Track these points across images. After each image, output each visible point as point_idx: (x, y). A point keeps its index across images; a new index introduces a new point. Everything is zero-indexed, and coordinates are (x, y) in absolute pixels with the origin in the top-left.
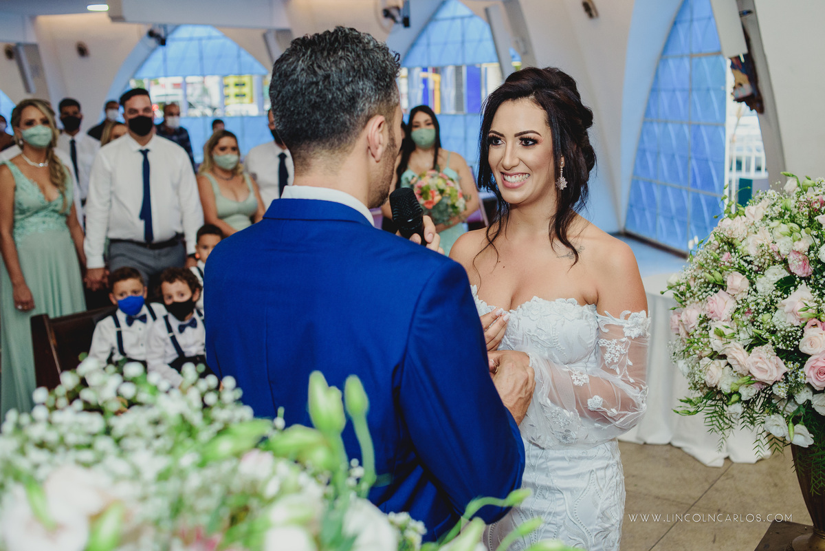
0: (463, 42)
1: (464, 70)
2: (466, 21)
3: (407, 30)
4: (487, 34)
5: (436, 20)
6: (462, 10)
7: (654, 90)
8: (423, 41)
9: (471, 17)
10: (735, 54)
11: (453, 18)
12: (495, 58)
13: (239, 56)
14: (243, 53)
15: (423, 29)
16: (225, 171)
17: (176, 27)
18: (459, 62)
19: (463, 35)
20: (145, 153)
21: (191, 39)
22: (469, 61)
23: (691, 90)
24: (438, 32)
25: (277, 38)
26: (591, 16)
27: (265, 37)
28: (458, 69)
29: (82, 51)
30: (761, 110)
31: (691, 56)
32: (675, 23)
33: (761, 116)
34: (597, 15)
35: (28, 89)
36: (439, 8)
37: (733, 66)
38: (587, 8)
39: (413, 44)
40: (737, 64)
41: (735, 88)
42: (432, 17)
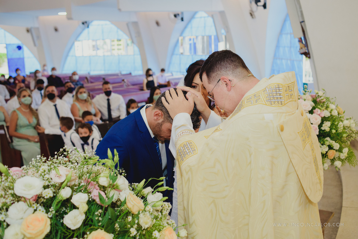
0: (205, 27)
1: (205, 38)
2: (206, 18)
3: (182, 22)
6: (204, 14)
7: (278, 47)
8: (189, 26)
9: (208, 17)
10: (300, 37)
11: (201, 17)
12: (216, 33)
15: (190, 21)
16: (82, 100)
17: (92, 22)
18: (203, 34)
19: (205, 24)
20: (55, 106)
21: (99, 25)
22: (207, 34)
23: (291, 47)
24: (195, 22)
25: (132, 25)
26: (253, 18)
27: (127, 25)
28: (203, 37)
29: (56, 30)
31: (291, 34)
33: (310, 60)
34: (255, 18)
35: (35, 45)
36: (196, 13)
37: (299, 41)
38: (251, 15)
39: (185, 28)
40: (300, 41)
41: (300, 49)
42: (193, 17)
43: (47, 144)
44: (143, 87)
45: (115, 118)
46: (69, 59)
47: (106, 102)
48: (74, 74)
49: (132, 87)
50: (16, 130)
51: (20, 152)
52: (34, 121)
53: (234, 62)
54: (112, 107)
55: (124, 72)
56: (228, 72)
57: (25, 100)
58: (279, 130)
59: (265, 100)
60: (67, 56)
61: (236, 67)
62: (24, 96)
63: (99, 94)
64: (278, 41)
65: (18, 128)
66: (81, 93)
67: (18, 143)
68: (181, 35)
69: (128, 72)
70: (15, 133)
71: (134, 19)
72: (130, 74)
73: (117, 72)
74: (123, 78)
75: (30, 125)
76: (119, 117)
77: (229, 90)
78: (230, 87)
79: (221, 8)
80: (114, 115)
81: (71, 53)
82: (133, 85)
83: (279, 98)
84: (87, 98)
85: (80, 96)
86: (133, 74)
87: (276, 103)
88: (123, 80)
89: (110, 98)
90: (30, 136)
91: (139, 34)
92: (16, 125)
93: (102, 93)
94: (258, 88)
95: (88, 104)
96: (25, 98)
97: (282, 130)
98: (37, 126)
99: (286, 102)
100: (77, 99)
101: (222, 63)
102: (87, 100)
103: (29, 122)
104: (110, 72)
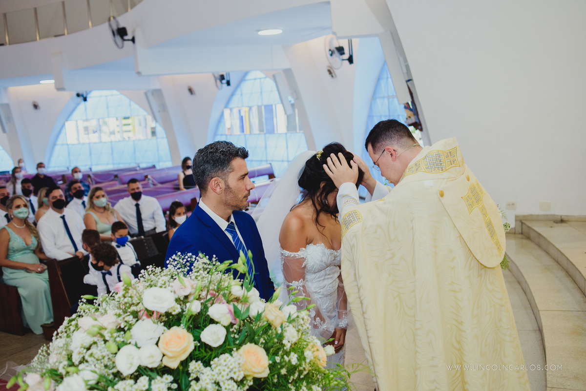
0: (261, 93)
1: (263, 109)
2: (262, 80)
3: (229, 87)
4: (275, 88)
5: (245, 80)
6: (259, 74)
7: (370, 116)
8: (238, 92)
9: (265, 78)
10: (406, 102)
11: (255, 79)
12: (280, 102)
13: (130, 105)
14: (132, 103)
15: (238, 85)
16: (100, 208)
17: (90, 92)
18: (260, 104)
19: (261, 89)
20: (63, 217)
21: (101, 96)
22: (265, 103)
24: (246, 87)
25: (153, 94)
26: (332, 77)
27: (146, 94)
28: (259, 107)
29: (36, 106)
30: (421, 130)
31: (388, 97)
32: (379, 79)
33: (422, 132)
34: (336, 76)
35: (4, 131)
36: (246, 73)
37: (405, 108)
38: (330, 72)
39: (232, 95)
40: (407, 107)
41: (407, 119)
42: (243, 79)
43: (59, 273)
44: (179, 185)
45: (148, 231)
46: (57, 148)
47: (135, 208)
48: (75, 170)
49: (160, 185)
50: (7, 256)
51: (15, 289)
52: (33, 242)
53: (399, 132)
54: (143, 216)
55: (143, 166)
56: (392, 142)
57: (20, 213)
58: (439, 196)
59: (424, 167)
60: (55, 145)
61: (401, 137)
62: (18, 207)
63: (122, 197)
64: (371, 108)
65: (11, 253)
66: (98, 197)
67: (12, 276)
68: (226, 107)
69: (150, 165)
70: (6, 262)
71: (156, 86)
72: (154, 167)
73: (133, 165)
74: (146, 174)
75: (27, 248)
76: (155, 229)
77: (394, 160)
78: (394, 158)
79: (287, 66)
80: (147, 226)
81: (59, 142)
82: (162, 183)
83: (439, 165)
84: (107, 204)
85: (96, 202)
86: (158, 167)
87: (436, 169)
88: (146, 177)
89: (140, 202)
90: (28, 264)
91: (163, 107)
92: (8, 249)
93: (127, 196)
94: (420, 156)
95: (109, 212)
96: (19, 210)
97: (442, 195)
98: (39, 250)
99: (447, 168)
100: (93, 206)
101: (387, 133)
102: (107, 207)
103: (27, 244)
104: (121, 166)
